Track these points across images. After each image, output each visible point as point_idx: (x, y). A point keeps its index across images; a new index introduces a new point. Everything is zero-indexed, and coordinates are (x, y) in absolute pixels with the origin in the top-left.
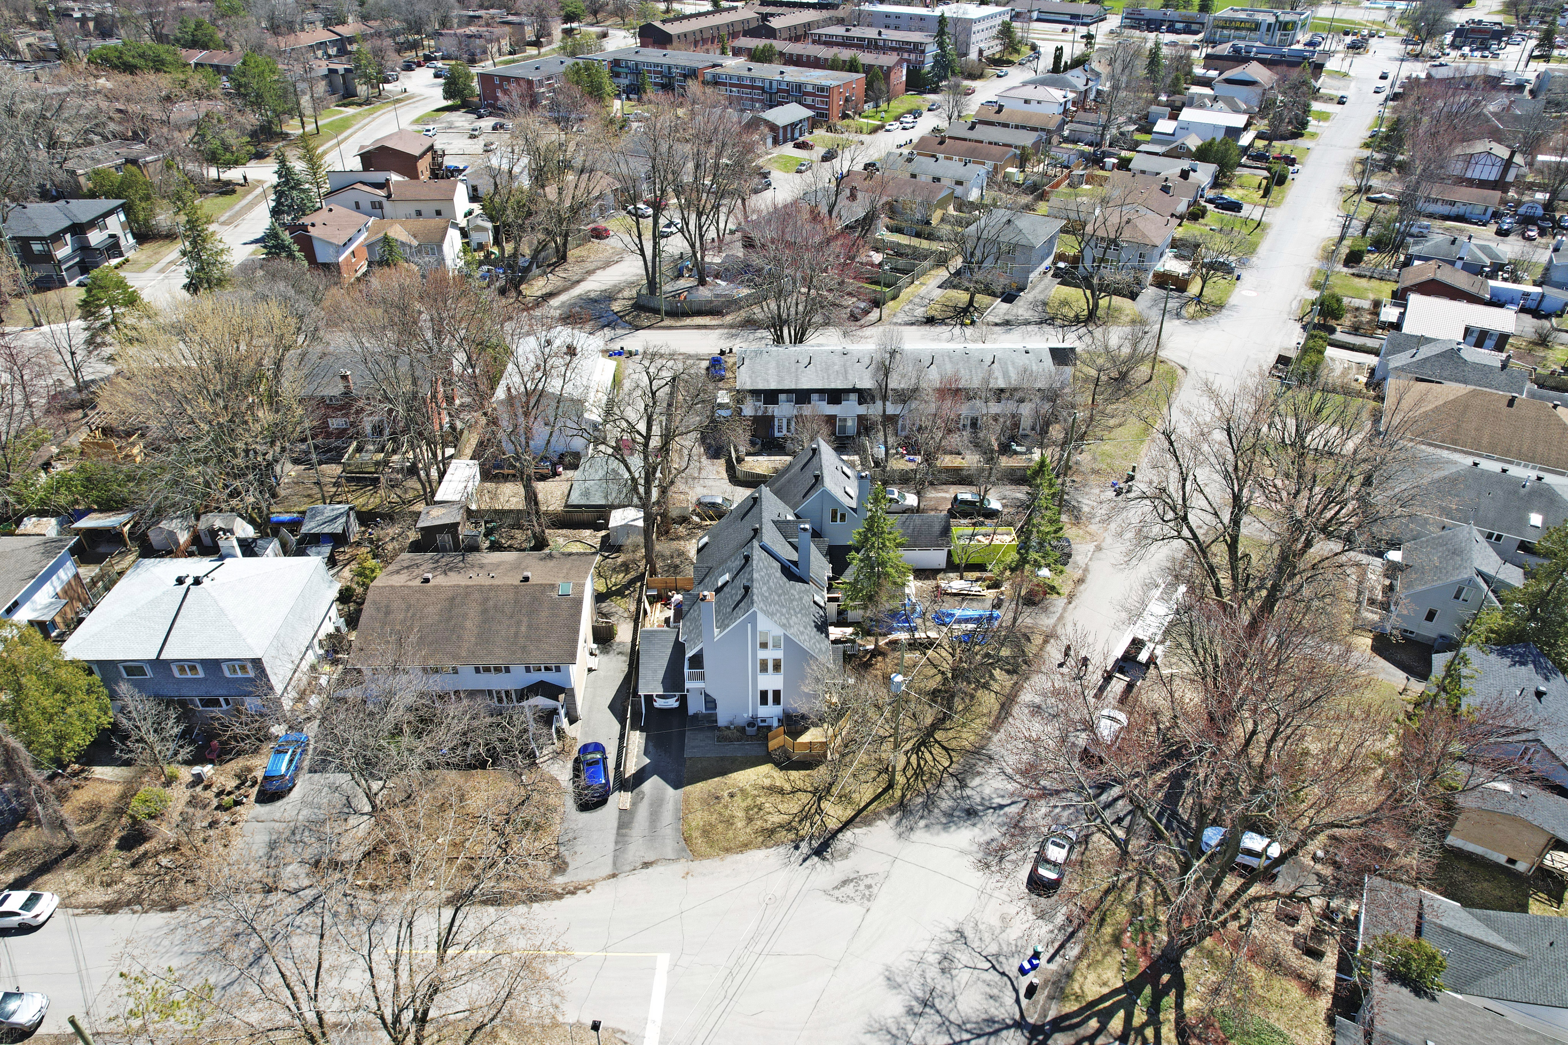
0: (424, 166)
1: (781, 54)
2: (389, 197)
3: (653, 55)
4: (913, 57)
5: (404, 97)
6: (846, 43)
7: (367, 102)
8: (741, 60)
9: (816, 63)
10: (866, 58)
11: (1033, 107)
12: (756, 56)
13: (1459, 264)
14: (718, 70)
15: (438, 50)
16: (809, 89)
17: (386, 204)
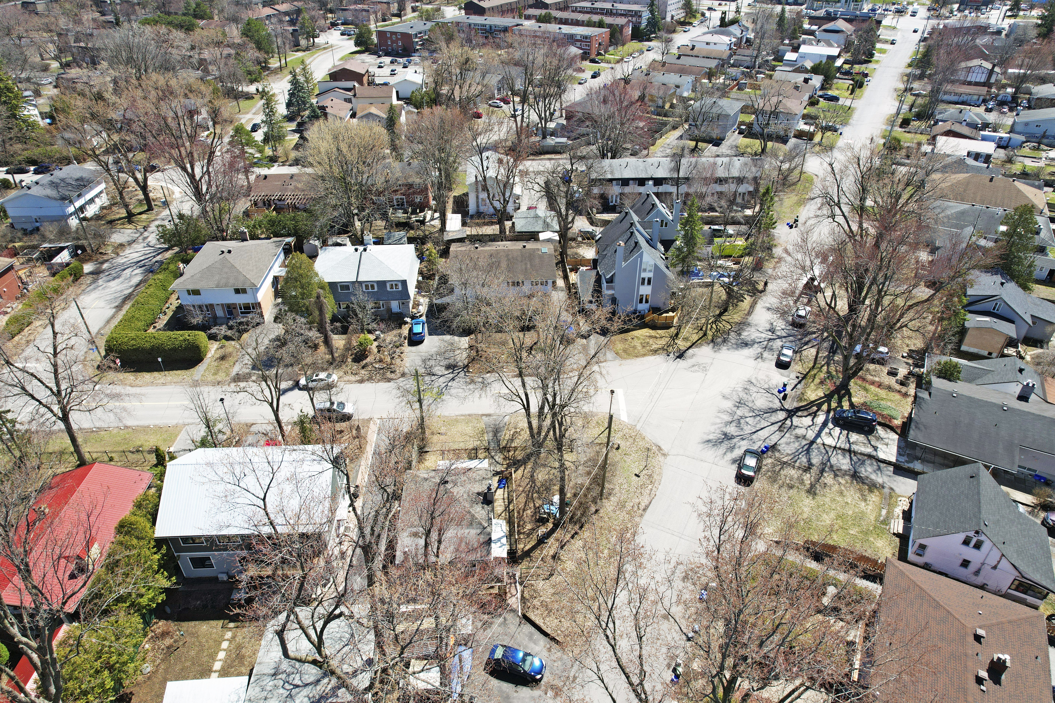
0: (365, 80)
1: (555, 18)
2: (355, 95)
3: (476, 19)
4: (634, 19)
6: (593, 11)
7: (307, 49)
8: (533, 22)
9: (577, 23)
10: (608, 20)
11: (711, 47)
12: (540, 20)
13: (964, 123)
14: (520, 27)
15: (339, 19)
16: (578, 38)
17: (353, 99)
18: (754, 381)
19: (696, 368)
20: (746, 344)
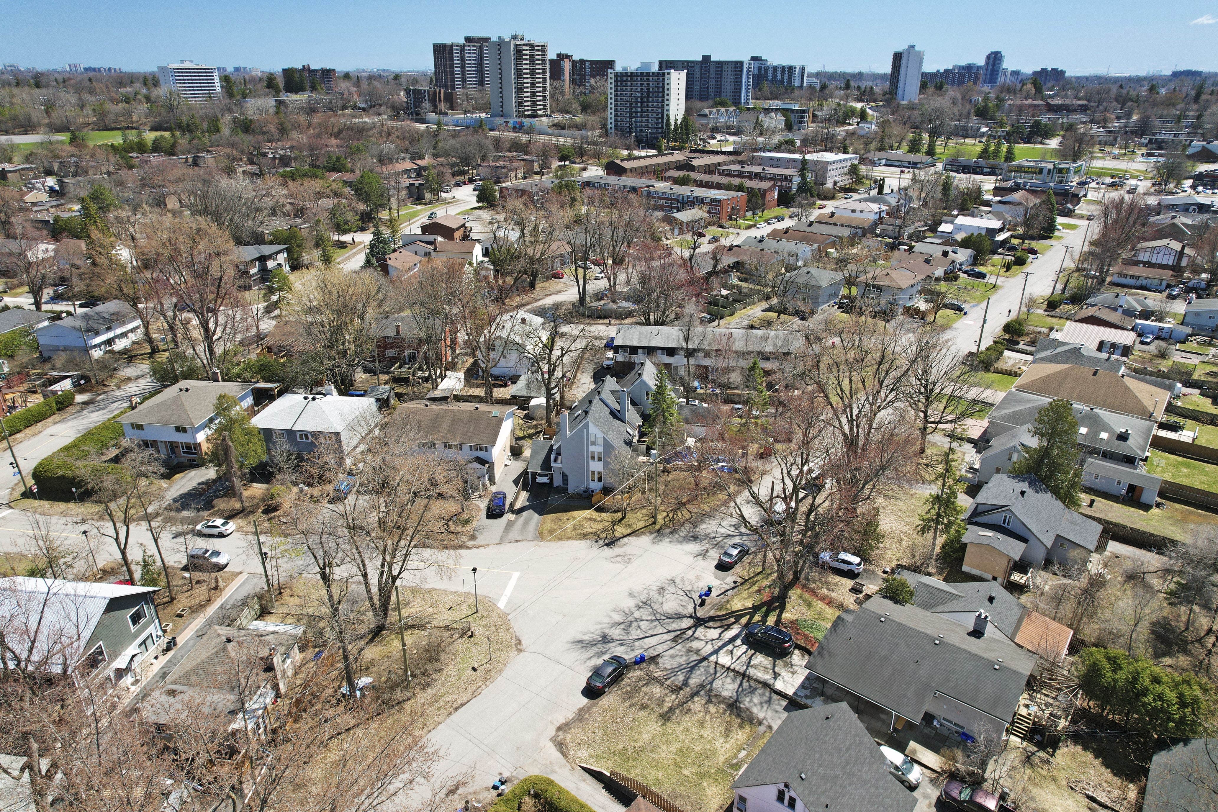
0: (458, 235)
1: (695, 180)
2: (435, 249)
3: (613, 180)
4: (784, 184)
5: (454, 201)
6: (740, 175)
7: (430, 203)
8: (667, 184)
9: (717, 186)
10: (750, 184)
11: (857, 215)
12: (677, 181)
13: (1120, 310)
14: (651, 189)
15: (478, 175)
16: (708, 201)
17: (433, 253)
18: (678, 581)
19: (619, 559)
20: (695, 538)
